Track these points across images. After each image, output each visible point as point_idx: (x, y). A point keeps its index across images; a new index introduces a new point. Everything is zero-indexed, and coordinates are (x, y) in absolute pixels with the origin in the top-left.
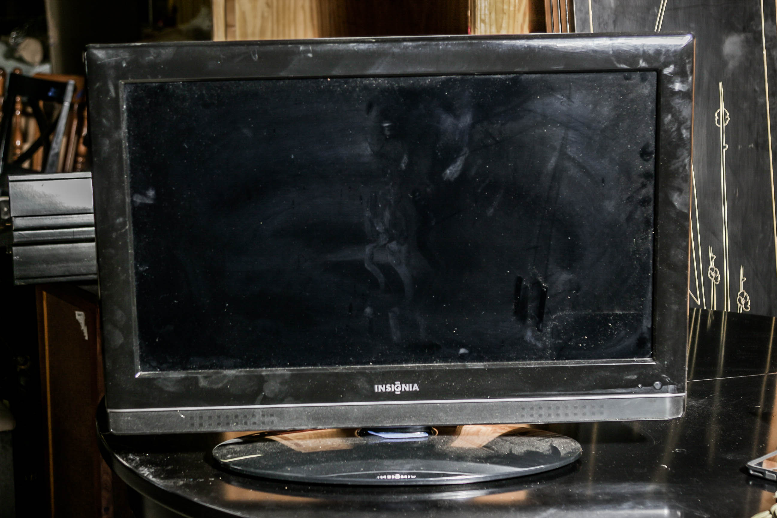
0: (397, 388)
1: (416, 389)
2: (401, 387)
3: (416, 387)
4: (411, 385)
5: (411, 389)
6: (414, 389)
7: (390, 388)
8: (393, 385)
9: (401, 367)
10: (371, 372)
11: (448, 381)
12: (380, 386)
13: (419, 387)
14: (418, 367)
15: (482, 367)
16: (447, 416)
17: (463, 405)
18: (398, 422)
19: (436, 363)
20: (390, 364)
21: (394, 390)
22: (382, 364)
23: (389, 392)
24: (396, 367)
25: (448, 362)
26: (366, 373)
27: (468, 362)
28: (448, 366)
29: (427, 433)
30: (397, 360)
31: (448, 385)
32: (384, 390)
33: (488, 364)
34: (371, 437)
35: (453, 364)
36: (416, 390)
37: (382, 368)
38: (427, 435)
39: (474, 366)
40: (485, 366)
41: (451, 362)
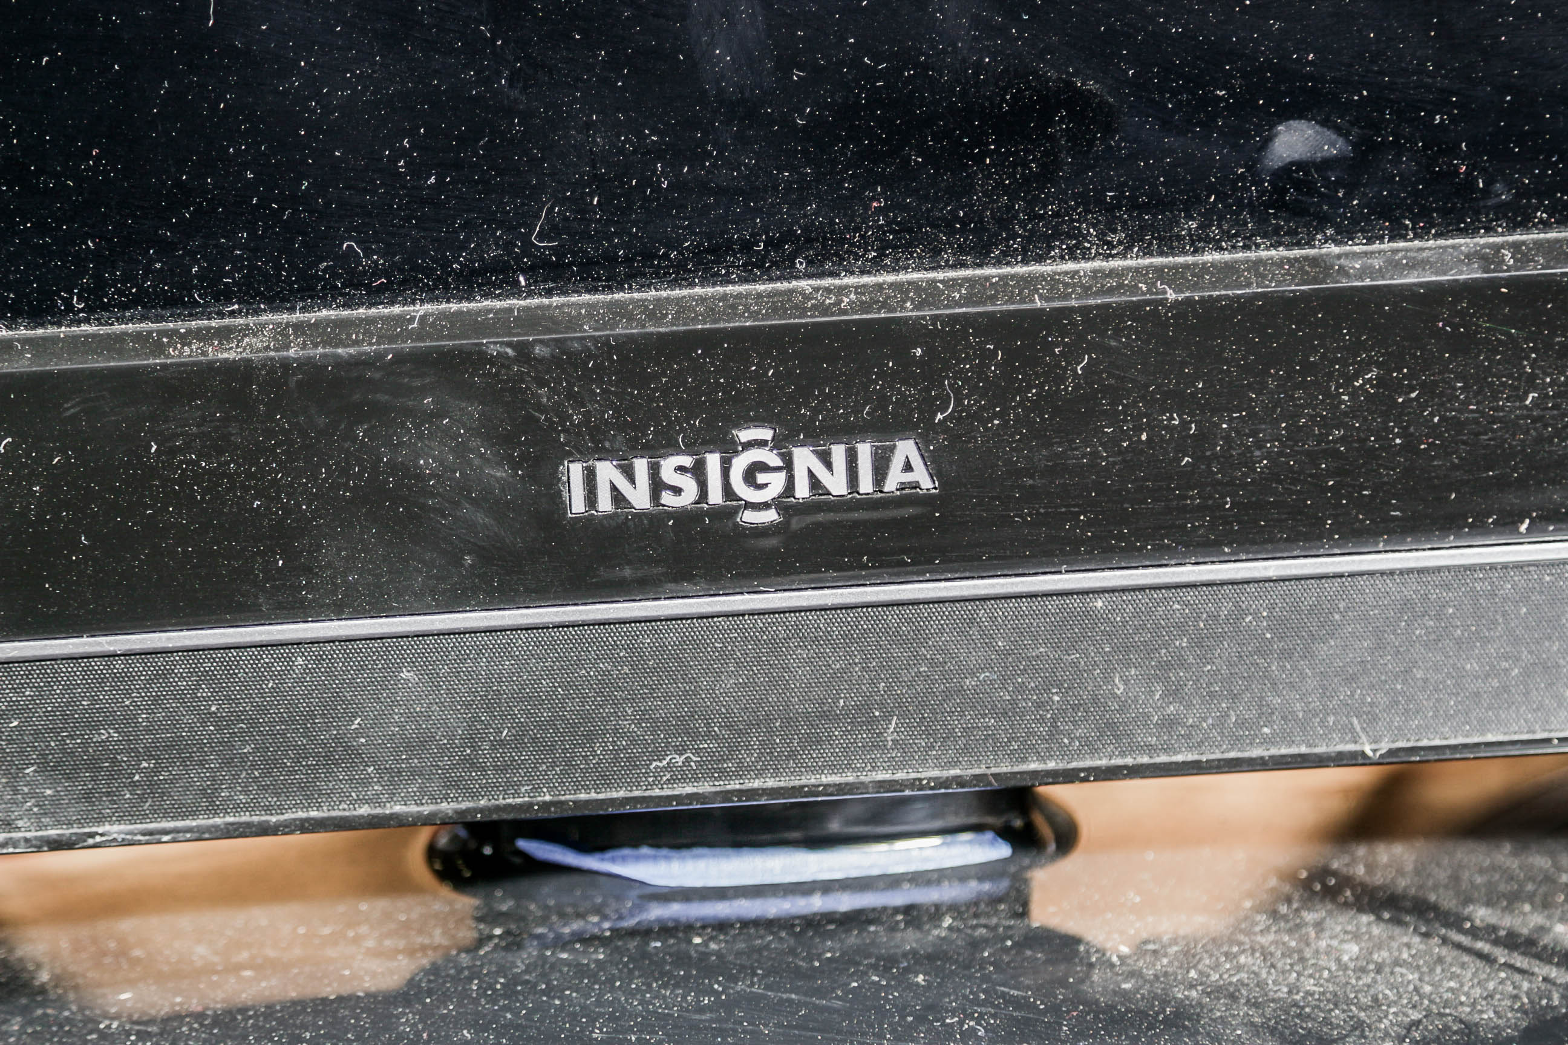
0: (750, 475)
1: (908, 477)
2: (788, 466)
3: (908, 467)
4: (865, 451)
5: (866, 485)
6: (891, 485)
7: (690, 487)
8: (713, 461)
9: (779, 303)
10: (523, 351)
11: (1181, 401)
12: (607, 472)
13: (935, 464)
14: (928, 294)
15: (1473, 273)
16: (1174, 693)
17: (1309, 596)
18: (772, 762)
19: (1072, 254)
20: (680, 275)
21: (728, 491)
22: (614, 283)
23: (683, 517)
24: (732, 305)
25: (1169, 244)
26: (476, 359)
27: (1344, 234)
28: (1174, 276)
29: (1005, 833)
30: (747, 247)
31: (1182, 442)
32: (639, 498)
33: (1515, 247)
34: (548, 891)
35: (1211, 257)
36: (909, 496)
37: (620, 311)
38: (1003, 851)
39: (1395, 266)
40: (1489, 259)
41: (1199, 242)
